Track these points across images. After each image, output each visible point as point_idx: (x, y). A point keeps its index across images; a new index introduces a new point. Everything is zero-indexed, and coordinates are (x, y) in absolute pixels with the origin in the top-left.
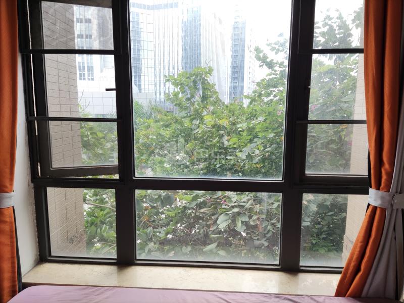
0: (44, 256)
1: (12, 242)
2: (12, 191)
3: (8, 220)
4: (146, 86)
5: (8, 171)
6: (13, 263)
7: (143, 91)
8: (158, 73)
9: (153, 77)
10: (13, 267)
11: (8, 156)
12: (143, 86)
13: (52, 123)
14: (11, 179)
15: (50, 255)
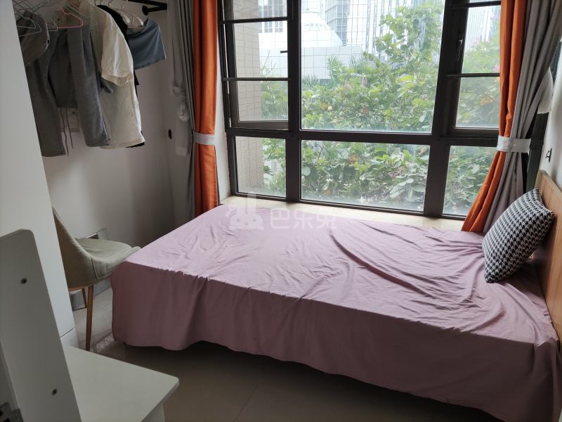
0: (234, 192)
1: (214, 171)
2: (213, 134)
3: (211, 154)
4: (354, 34)
5: (211, 118)
6: (215, 186)
7: (349, 43)
8: (372, 13)
9: (365, 20)
10: (215, 189)
11: (212, 107)
12: (348, 36)
13: (239, 83)
14: (214, 125)
15: (238, 191)
